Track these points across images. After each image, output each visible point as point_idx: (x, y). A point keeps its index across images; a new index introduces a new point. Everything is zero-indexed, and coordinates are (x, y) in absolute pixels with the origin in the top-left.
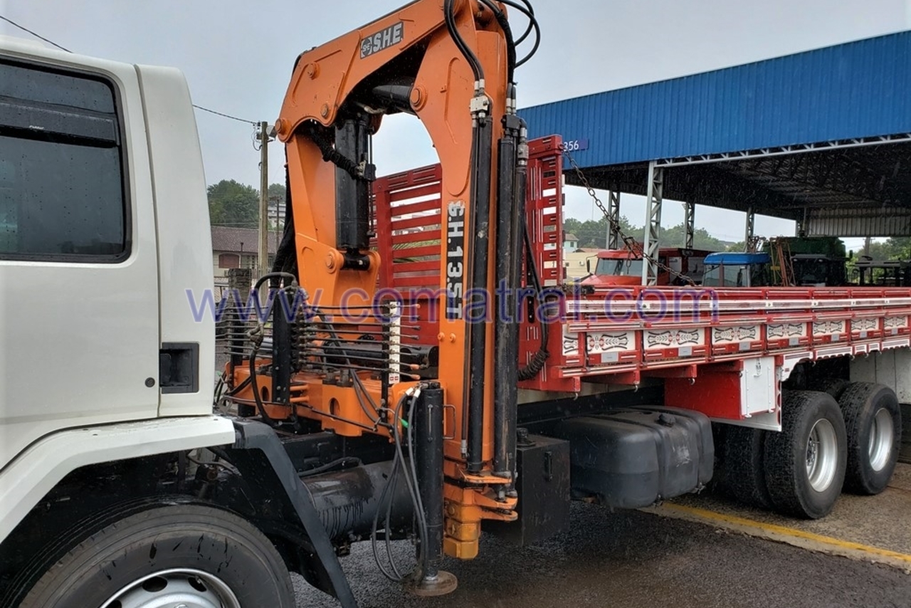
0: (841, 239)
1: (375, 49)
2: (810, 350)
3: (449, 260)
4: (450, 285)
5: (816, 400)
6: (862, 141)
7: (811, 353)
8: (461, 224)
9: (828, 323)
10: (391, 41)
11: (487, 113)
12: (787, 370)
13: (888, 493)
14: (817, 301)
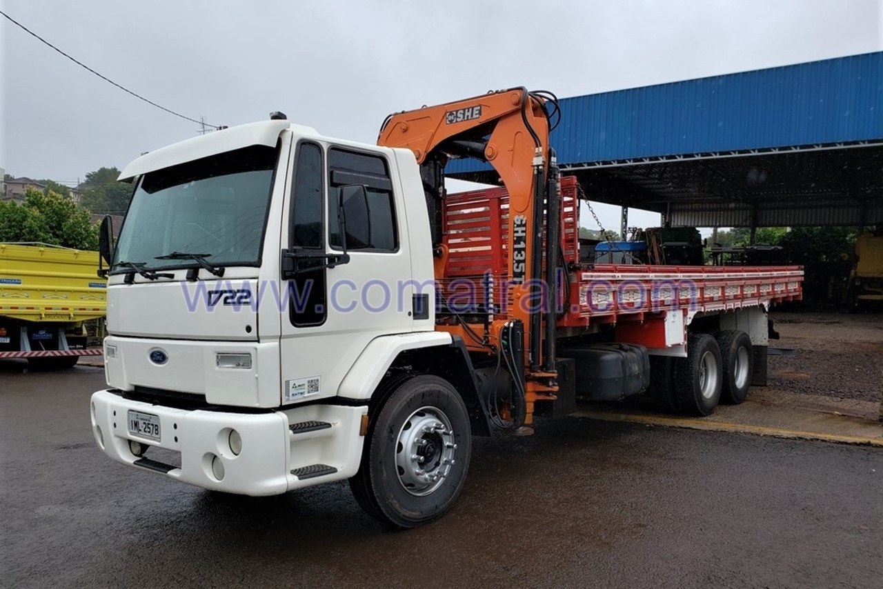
0: (697, 229)
1: (458, 120)
2: (702, 306)
3: (515, 250)
4: (516, 265)
5: (705, 339)
6: (718, 154)
7: (703, 308)
8: (524, 229)
9: (712, 288)
10: (472, 116)
11: (543, 166)
12: (690, 318)
13: (745, 403)
14: (706, 274)
